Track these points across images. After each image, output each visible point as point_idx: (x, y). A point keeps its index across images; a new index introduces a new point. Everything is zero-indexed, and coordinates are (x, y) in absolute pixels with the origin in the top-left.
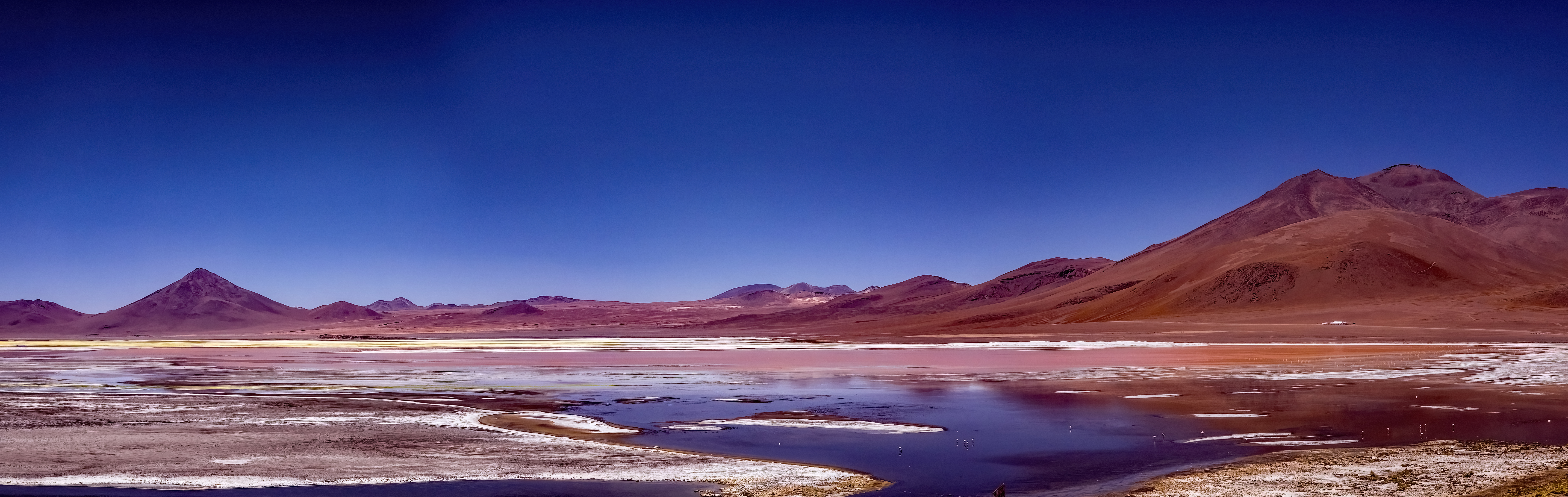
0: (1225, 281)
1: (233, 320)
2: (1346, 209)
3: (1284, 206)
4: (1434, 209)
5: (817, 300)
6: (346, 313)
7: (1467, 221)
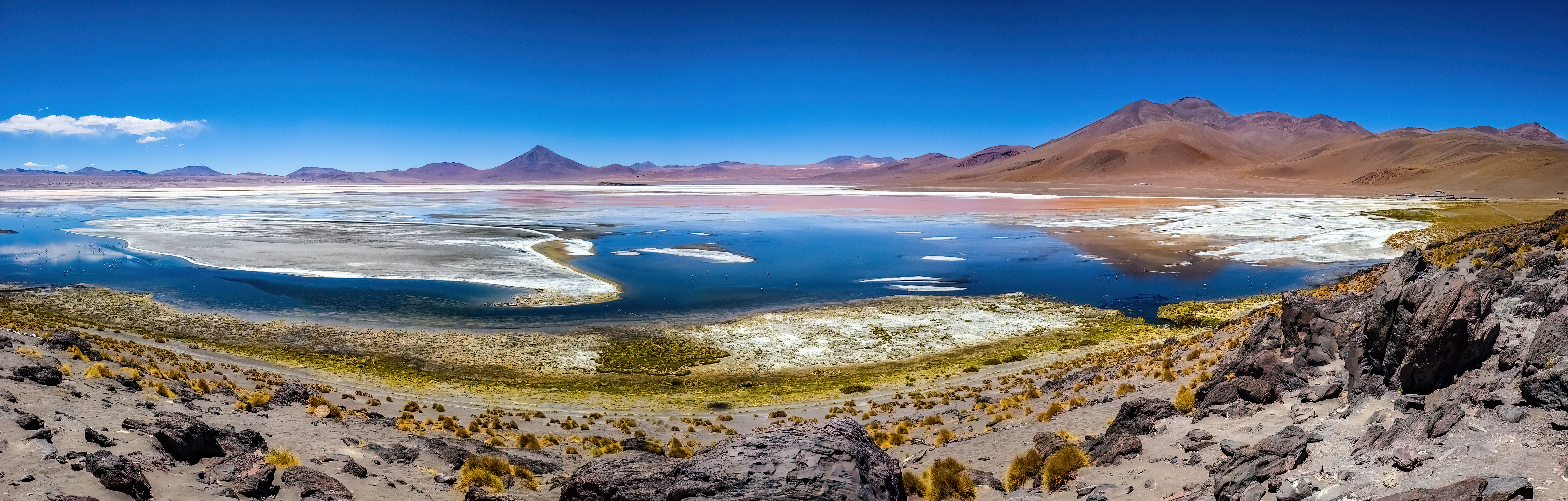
0: (1087, 160)
1: (557, 174)
2: (1158, 120)
3: (1125, 119)
4: (1206, 122)
5: (875, 165)
6: (618, 170)
7: (1223, 128)
